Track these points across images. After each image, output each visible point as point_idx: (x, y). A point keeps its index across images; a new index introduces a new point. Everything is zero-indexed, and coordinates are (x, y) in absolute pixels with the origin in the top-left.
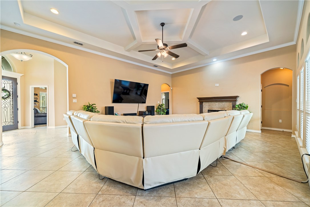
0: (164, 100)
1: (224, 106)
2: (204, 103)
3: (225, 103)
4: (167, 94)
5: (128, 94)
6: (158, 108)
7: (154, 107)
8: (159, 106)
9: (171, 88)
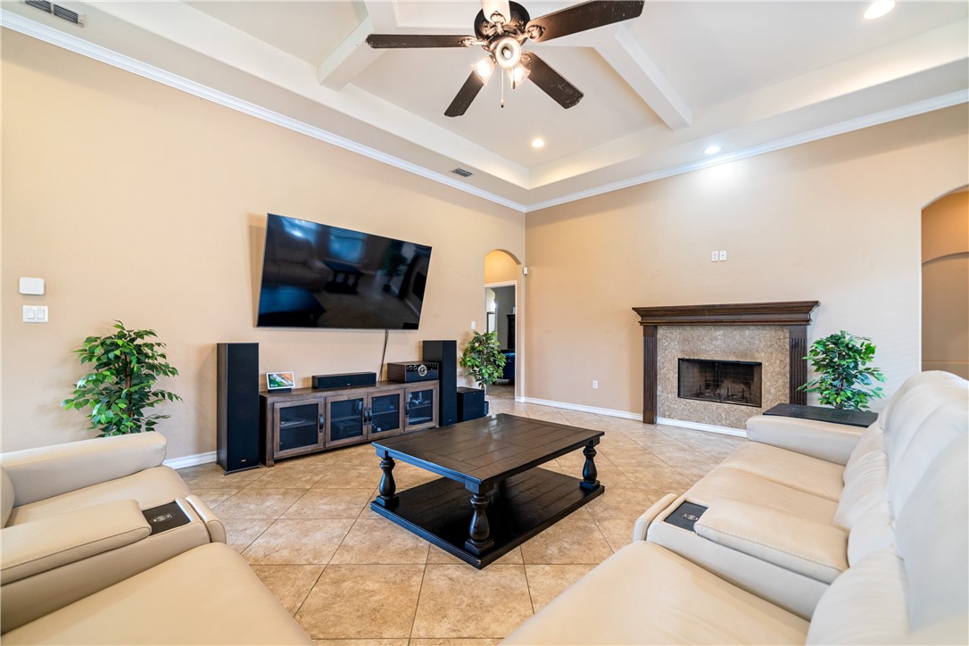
0: (492, 318)
1: (750, 343)
2: (661, 332)
3: (756, 332)
4: (506, 295)
5: (352, 290)
6: (473, 349)
7: (453, 343)
8: (477, 339)
9: (525, 269)
